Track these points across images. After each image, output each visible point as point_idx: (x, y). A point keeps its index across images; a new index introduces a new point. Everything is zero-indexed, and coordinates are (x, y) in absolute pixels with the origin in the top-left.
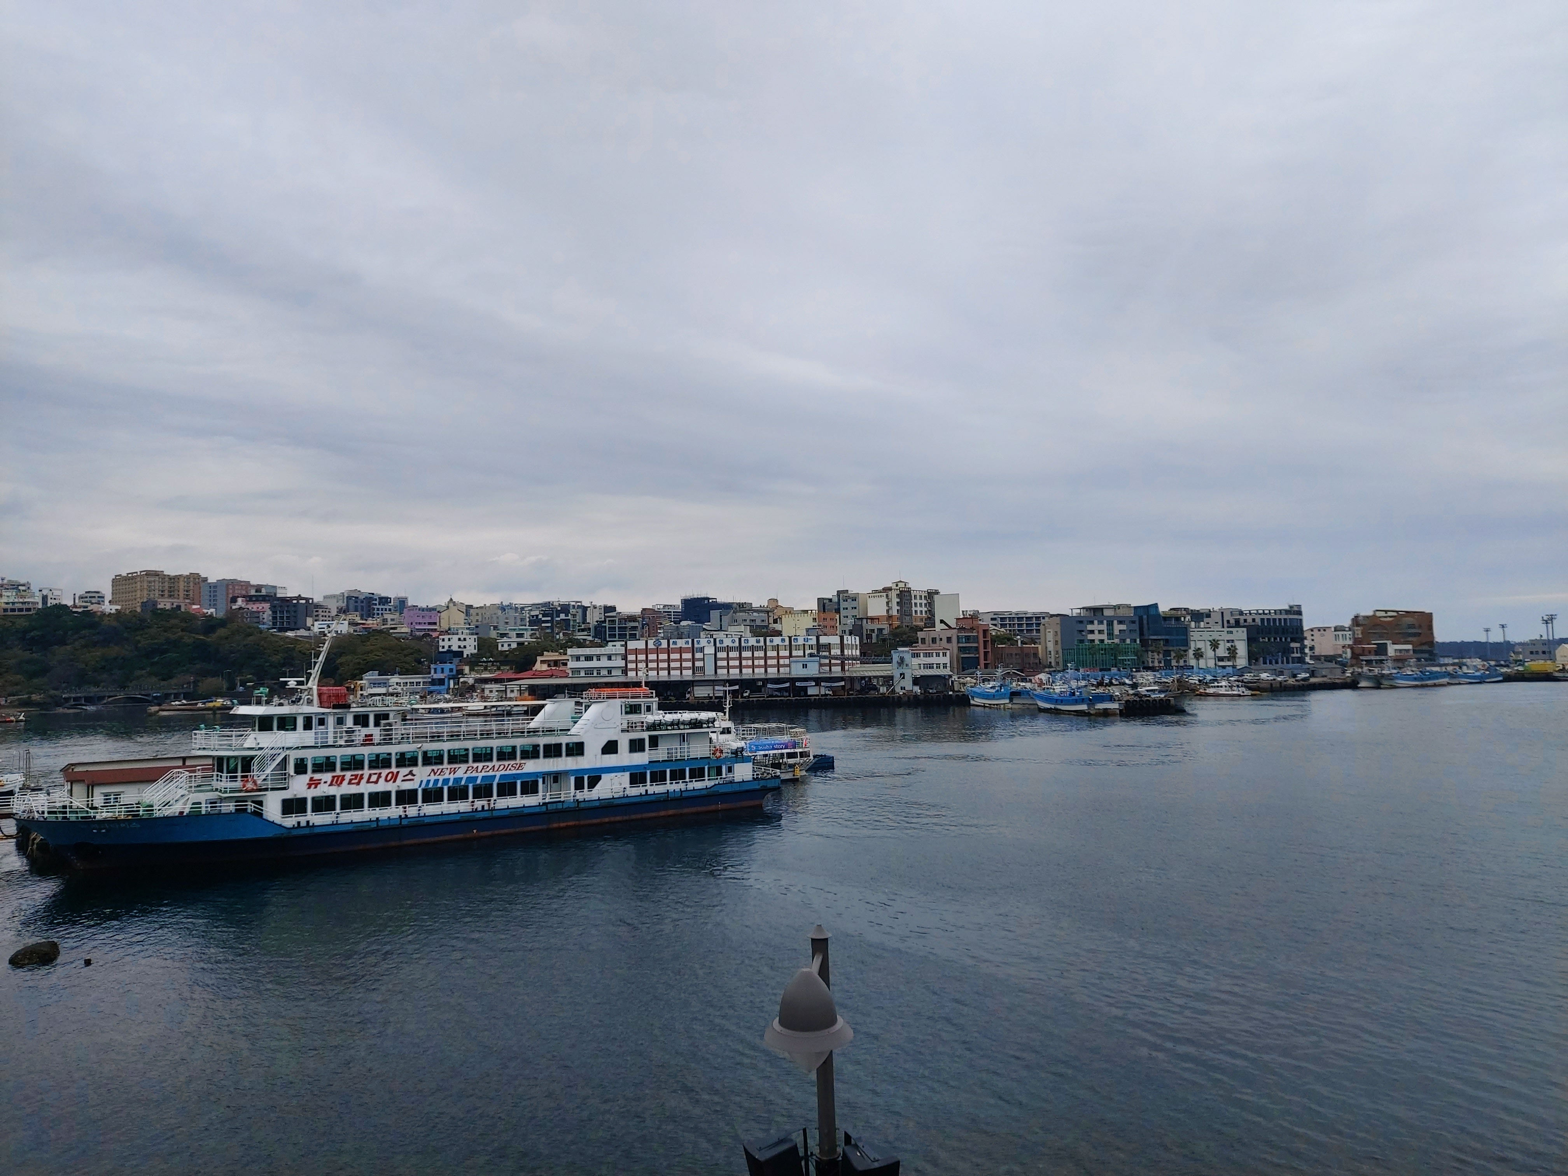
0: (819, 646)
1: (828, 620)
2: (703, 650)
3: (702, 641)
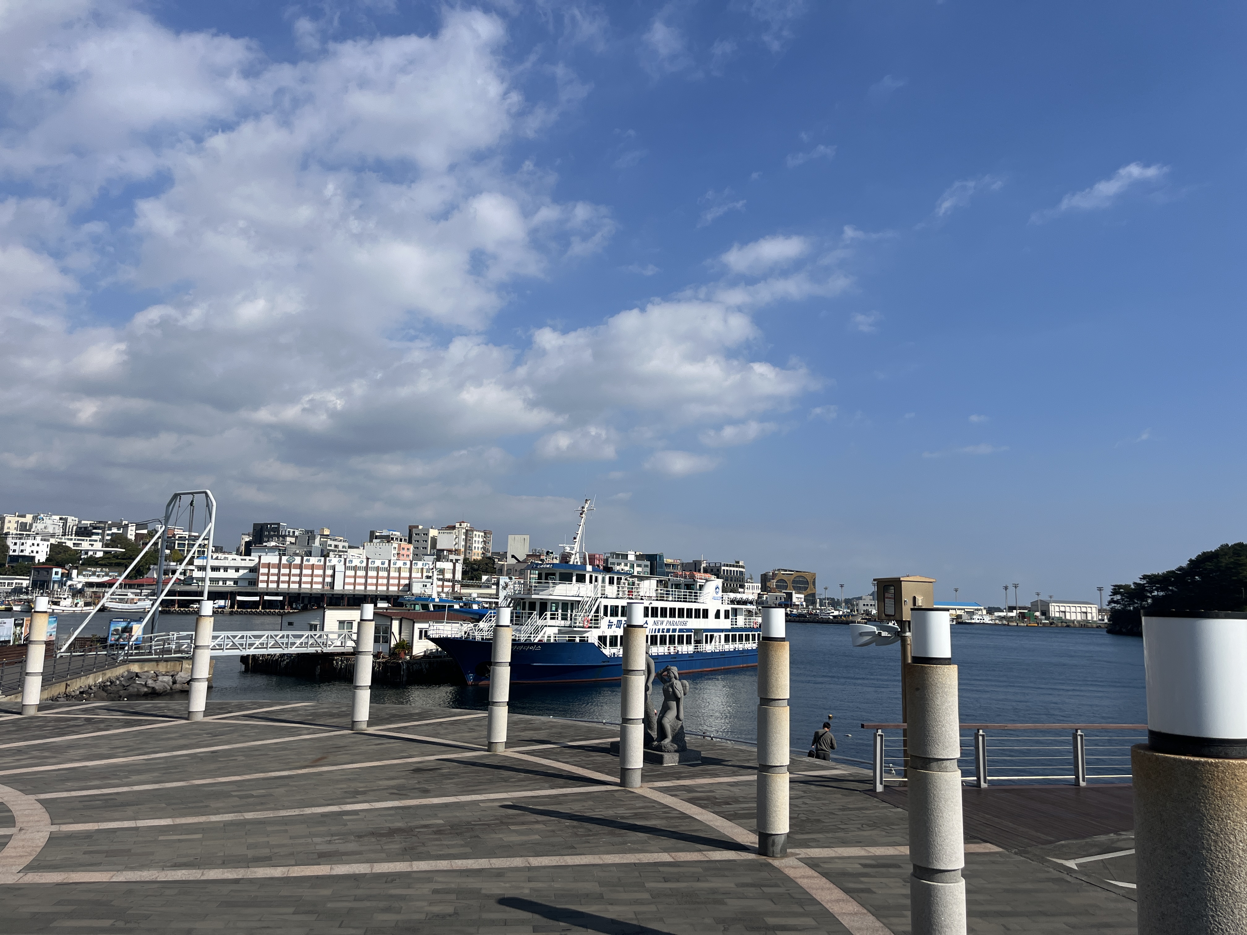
1: (406, 549)
2: (334, 568)
3: (333, 560)
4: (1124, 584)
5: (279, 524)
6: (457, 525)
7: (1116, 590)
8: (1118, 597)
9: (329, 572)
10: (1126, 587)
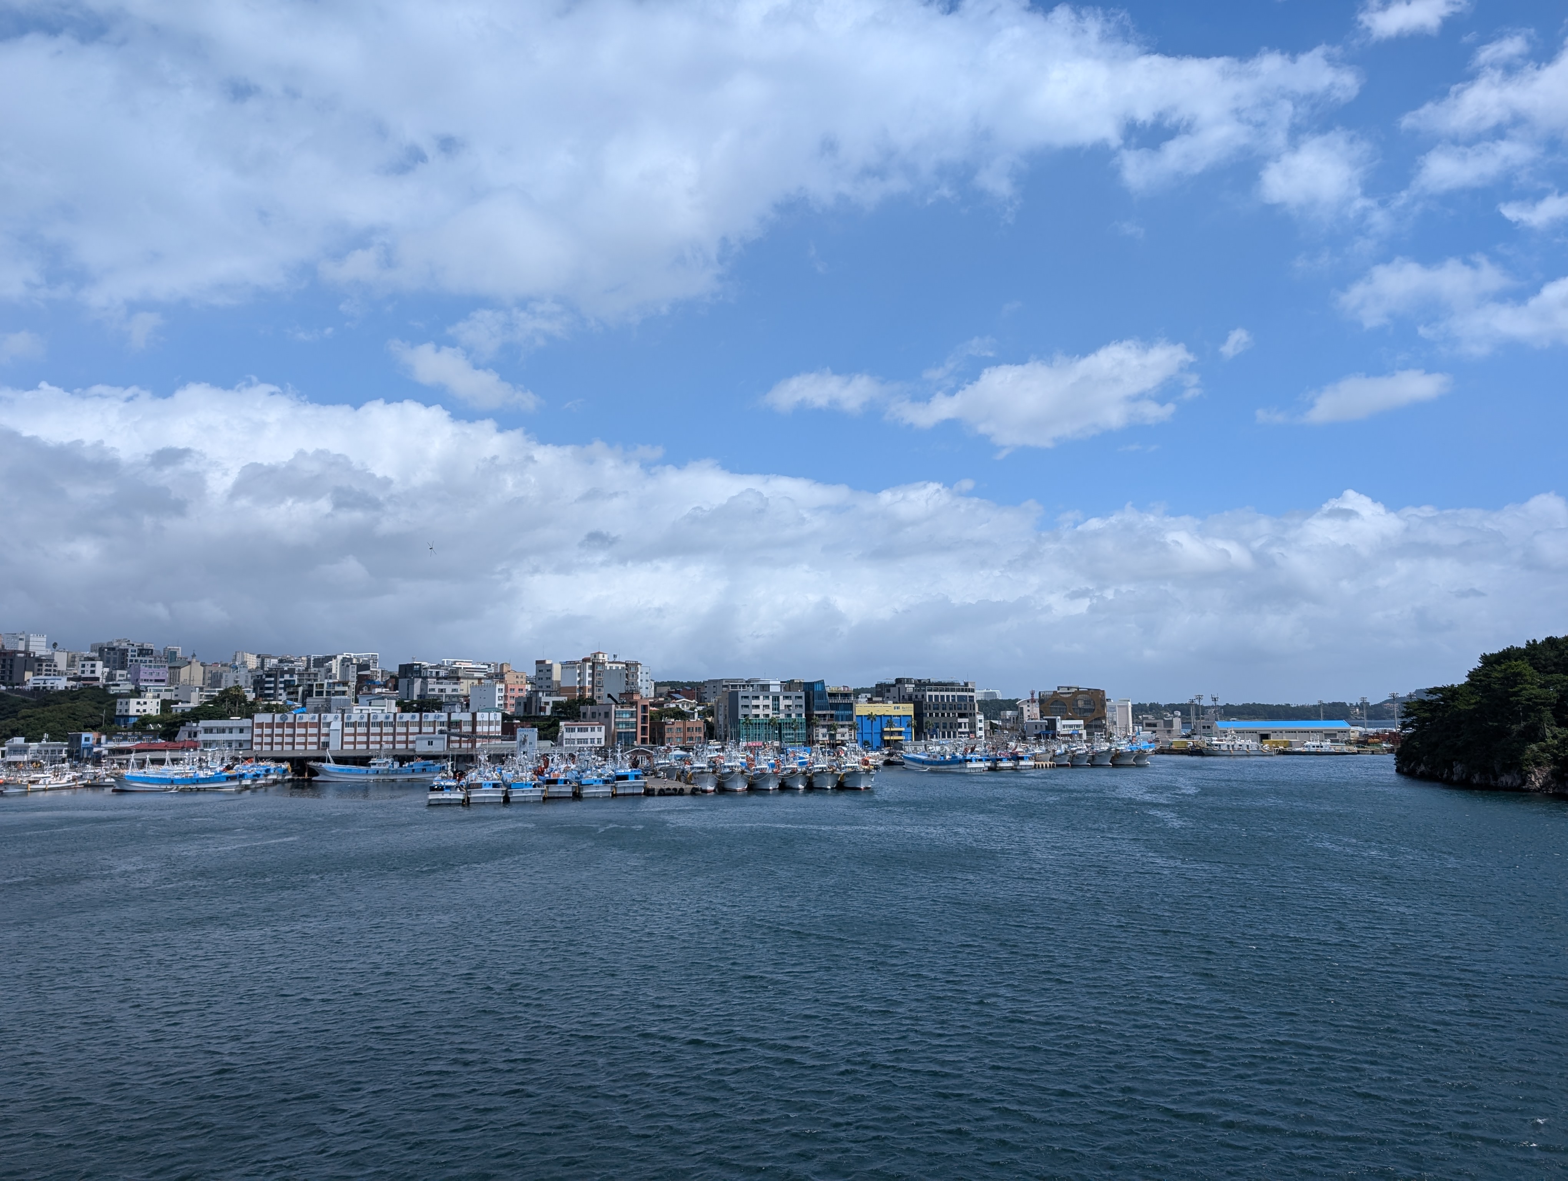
0: (450, 724)
1: (517, 690)
9: (324, 730)
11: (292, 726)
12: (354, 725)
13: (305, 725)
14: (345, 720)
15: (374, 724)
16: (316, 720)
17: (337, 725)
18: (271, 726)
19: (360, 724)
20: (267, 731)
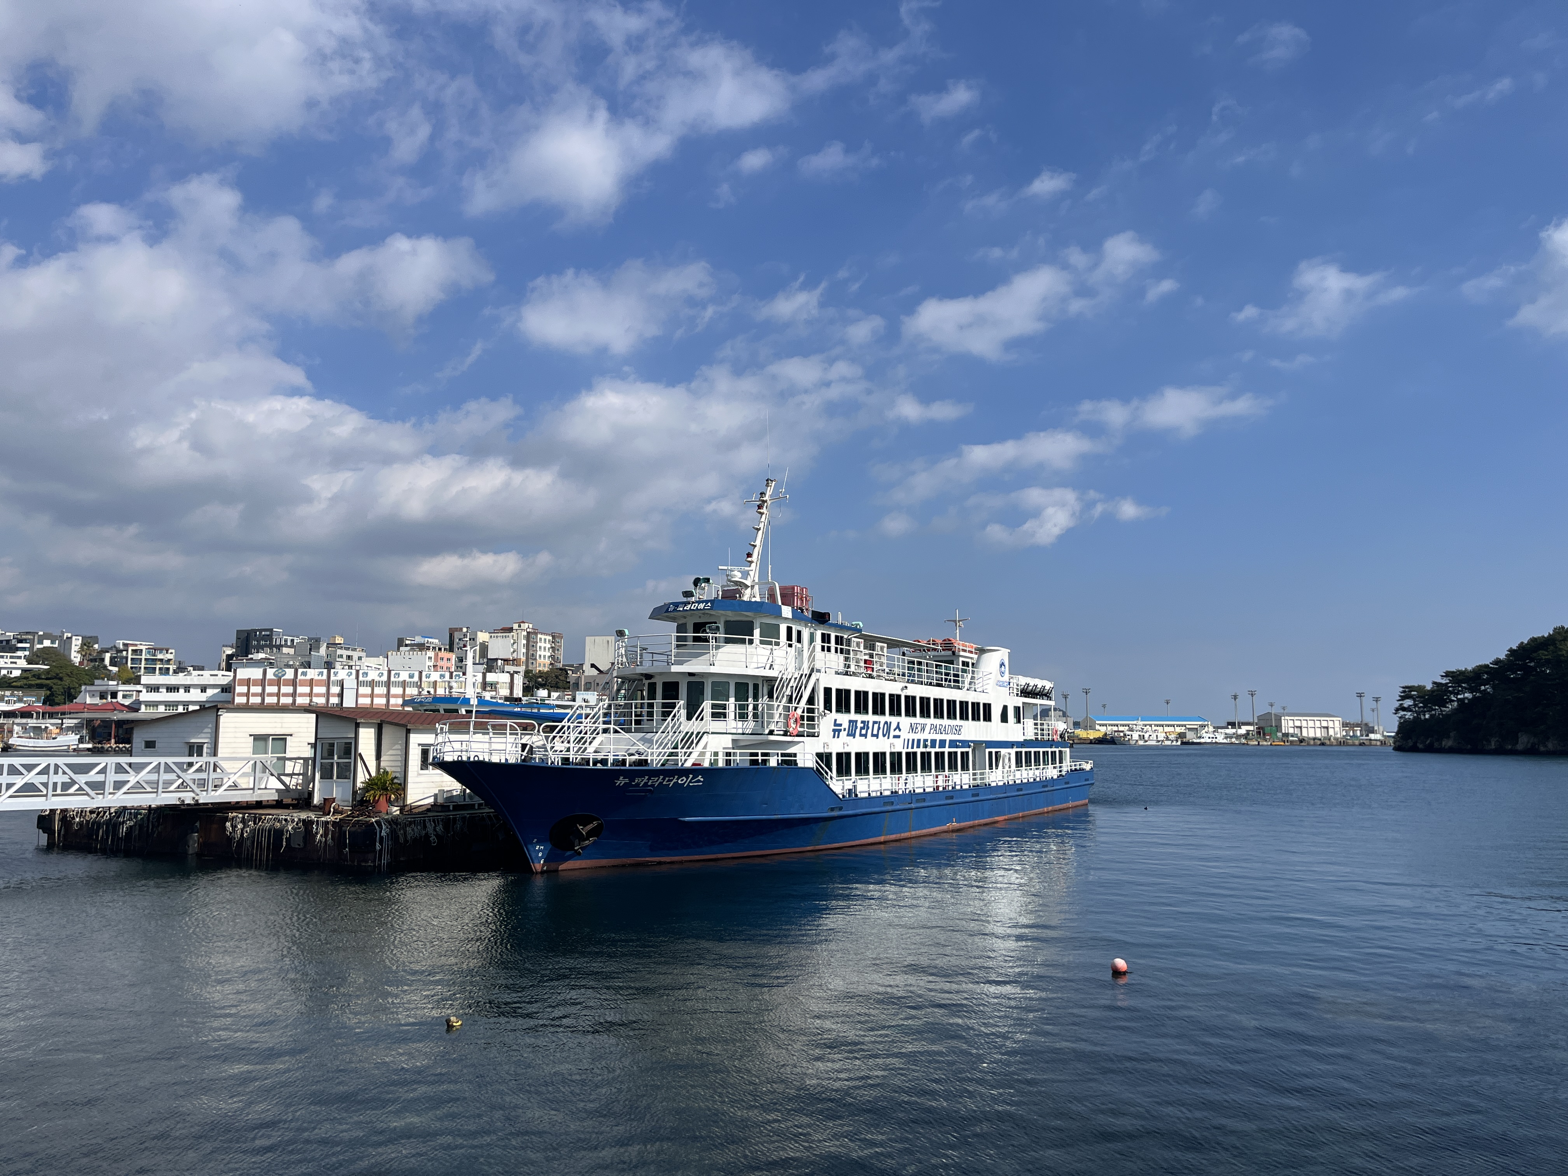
1: (445, 659)
2: (341, 684)
3: (341, 673)
4: (1416, 685)
5: (271, 630)
6: (516, 626)
7: (1407, 692)
8: (1408, 703)
9: (335, 690)
10: (1420, 689)
11: (294, 683)
12: (372, 684)
13: (311, 683)
14: (361, 678)
15: (397, 684)
16: (325, 677)
17: (350, 683)
18: (263, 682)
19: (379, 684)
20: (257, 689)
